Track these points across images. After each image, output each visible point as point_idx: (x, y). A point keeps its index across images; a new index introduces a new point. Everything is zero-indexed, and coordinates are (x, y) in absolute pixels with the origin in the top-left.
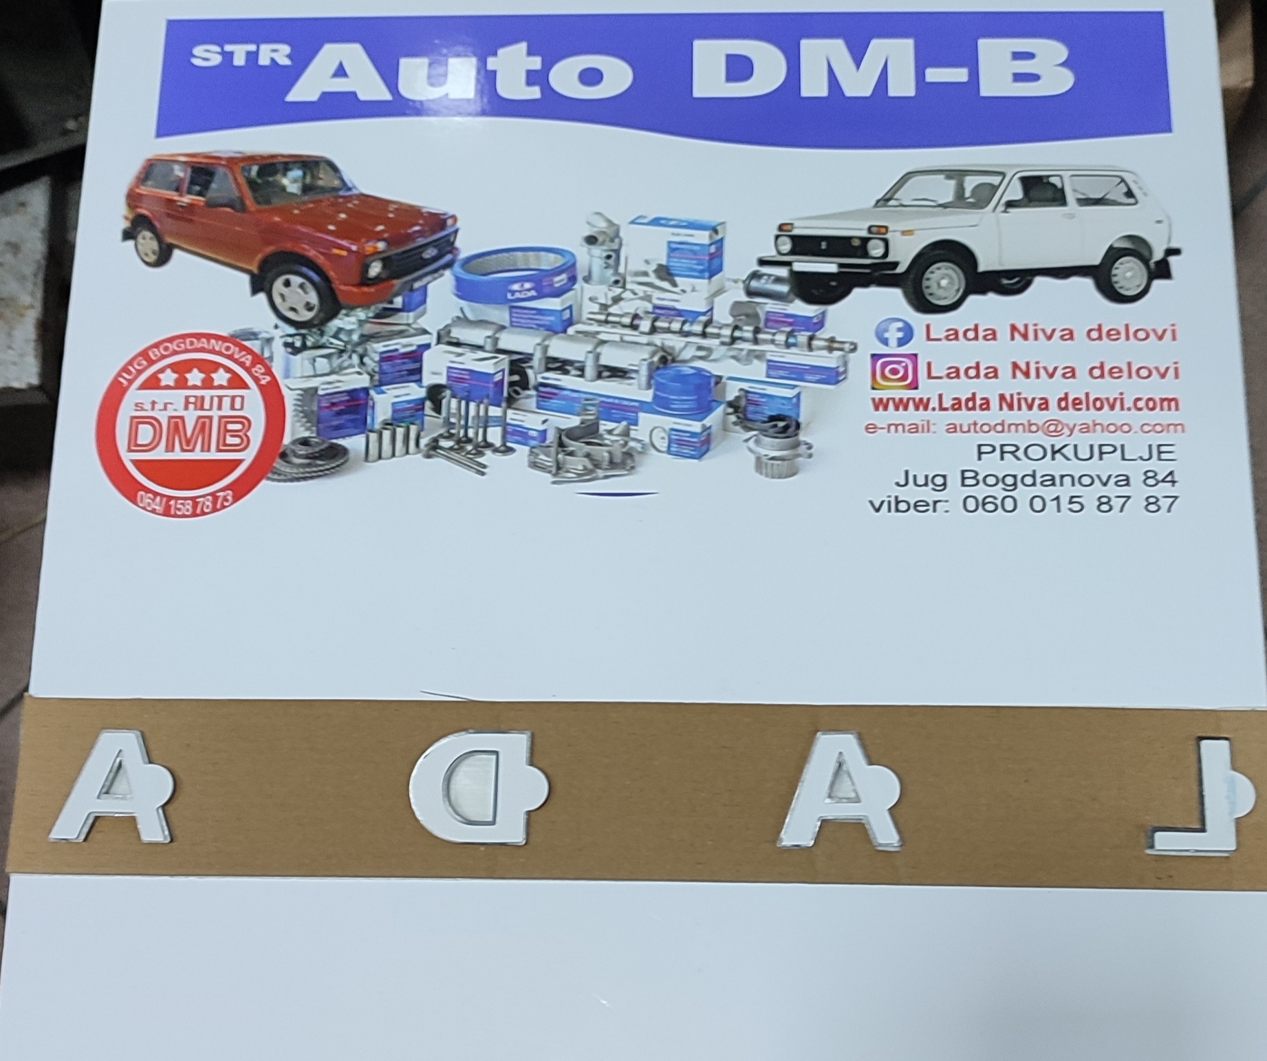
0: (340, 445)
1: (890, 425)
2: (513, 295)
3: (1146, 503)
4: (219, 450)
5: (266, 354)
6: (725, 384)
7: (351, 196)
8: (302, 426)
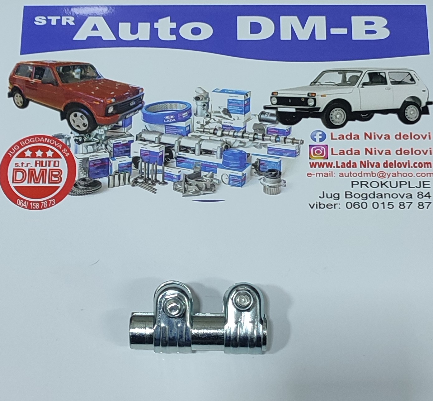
0: (98, 181)
1: (317, 174)
2: (166, 121)
3: (418, 205)
4: (49, 183)
5: (68, 144)
6: (251, 156)
7: (100, 80)
8: (82, 173)
